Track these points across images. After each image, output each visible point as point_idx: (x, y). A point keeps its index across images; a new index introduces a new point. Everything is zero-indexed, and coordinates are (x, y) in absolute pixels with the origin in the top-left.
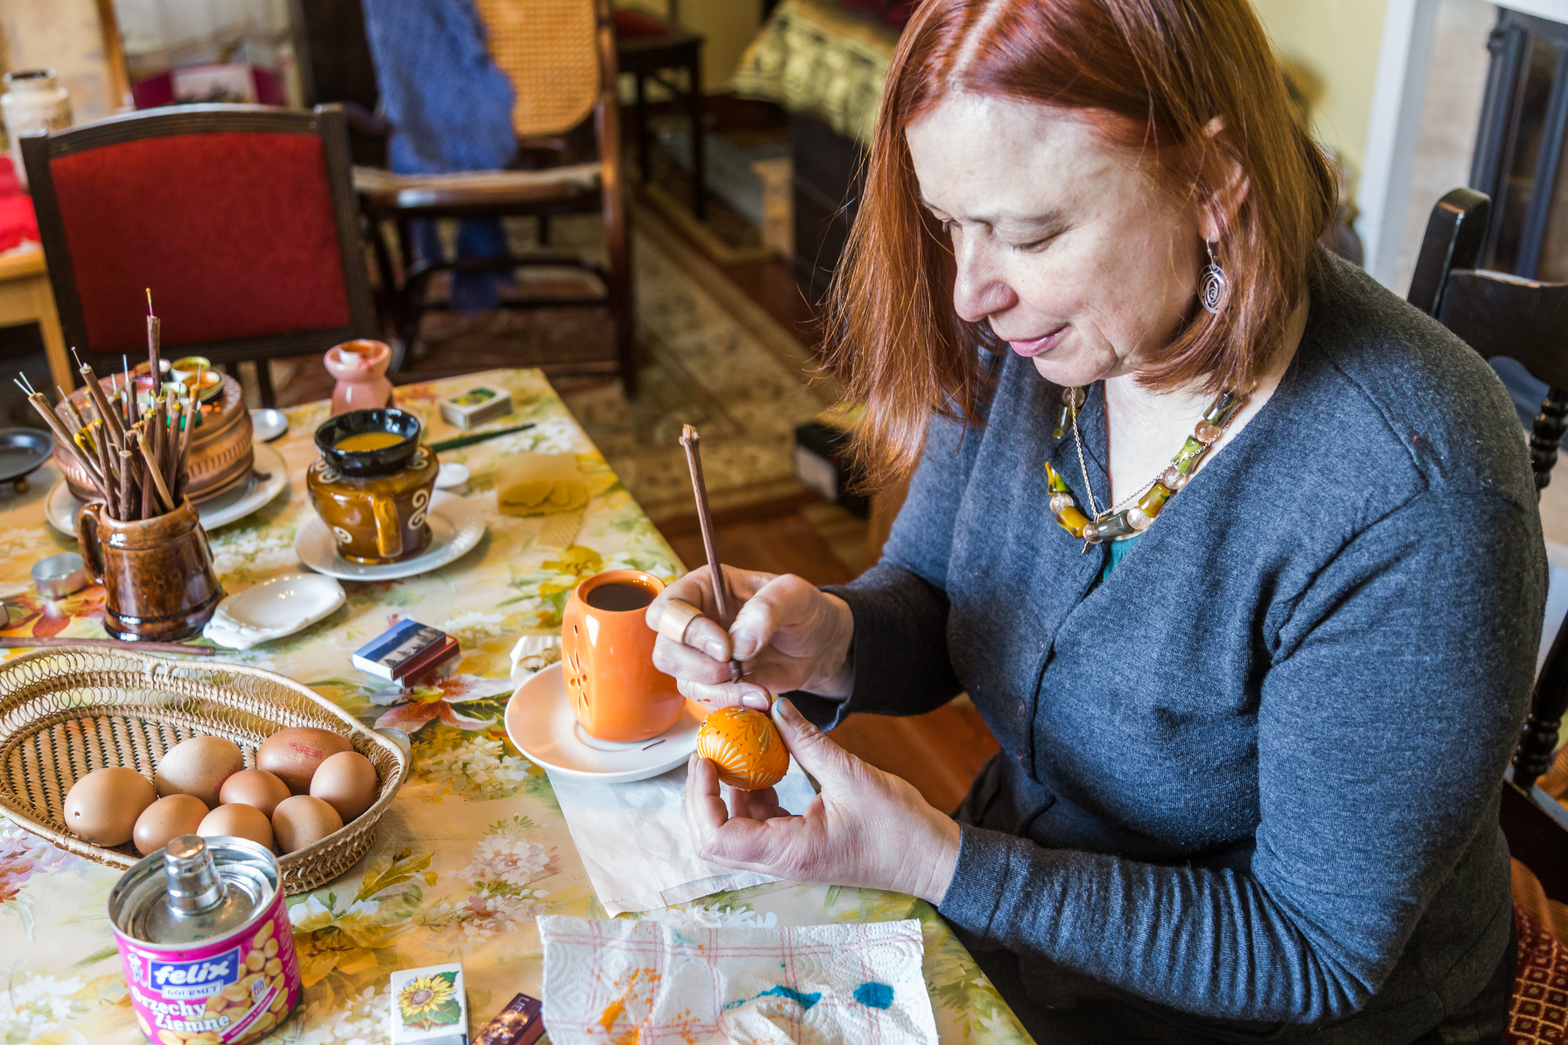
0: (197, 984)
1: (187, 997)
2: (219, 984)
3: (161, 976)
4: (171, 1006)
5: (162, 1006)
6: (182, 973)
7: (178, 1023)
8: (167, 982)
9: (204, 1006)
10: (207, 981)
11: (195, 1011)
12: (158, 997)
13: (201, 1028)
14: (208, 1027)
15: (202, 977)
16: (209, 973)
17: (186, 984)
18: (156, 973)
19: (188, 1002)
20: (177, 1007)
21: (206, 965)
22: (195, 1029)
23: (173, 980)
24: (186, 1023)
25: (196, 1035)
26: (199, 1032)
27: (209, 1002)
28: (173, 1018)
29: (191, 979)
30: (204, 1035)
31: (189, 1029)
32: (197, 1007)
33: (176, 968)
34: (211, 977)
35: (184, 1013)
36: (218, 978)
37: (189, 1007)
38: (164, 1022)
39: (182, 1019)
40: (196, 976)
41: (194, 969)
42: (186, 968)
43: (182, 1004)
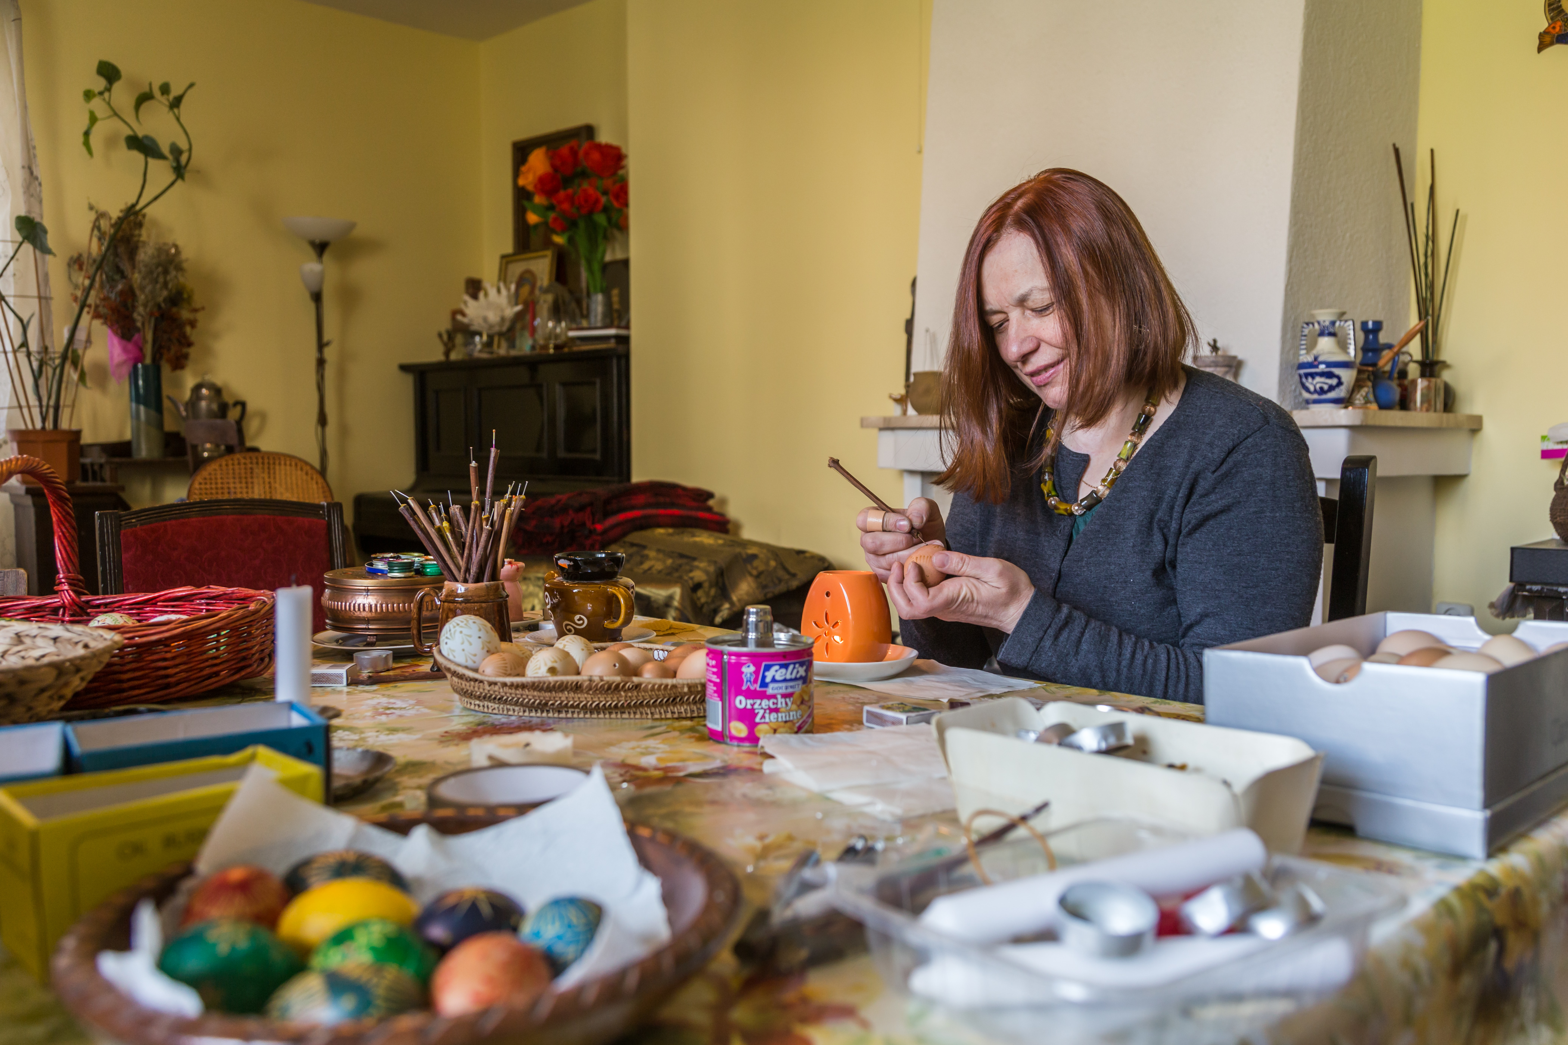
0: (791, 680)
1: (783, 691)
2: (800, 682)
3: (769, 675)
4: (772, 701)
5: (765, 703)
6: (783, 671)
7: (774, 715)
8: (774, 680)
9: (792, 699)
10: (796, 679)
11: (786, 704)
12: (763, 696)
13: (788, 719)
14: (791, 718)
15: (793, 676)
16: (798, 672)
17: (785, 680)
18: (767, 674)
19: (784, 696)
20: (775, 701)
21: (797, 666)
22: (784, 719)
23: (778, 678)
24: (780, 715)
25: (783, 724)
26: (786, 722)
27: (795, 696)
28: (772, 710)
29: (788, 677)
30: (788, 724)
31: (780, 719)
32: (788, 700)
33: (782, 666)
34: (798, 676)
35: (779, 706)
36: (801, 677)
37: (783, 700)
38: (763, 717)
39: (776, 710)
40: (791, 673)
41: (791, 667)
42: (786, 666)
43: (779, 697)
